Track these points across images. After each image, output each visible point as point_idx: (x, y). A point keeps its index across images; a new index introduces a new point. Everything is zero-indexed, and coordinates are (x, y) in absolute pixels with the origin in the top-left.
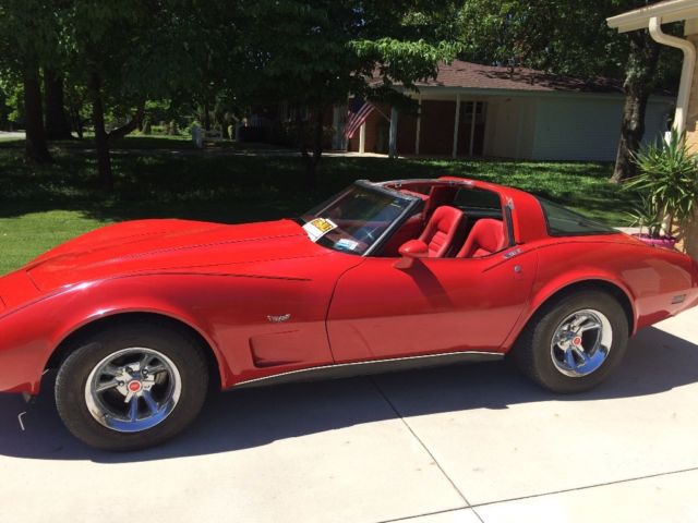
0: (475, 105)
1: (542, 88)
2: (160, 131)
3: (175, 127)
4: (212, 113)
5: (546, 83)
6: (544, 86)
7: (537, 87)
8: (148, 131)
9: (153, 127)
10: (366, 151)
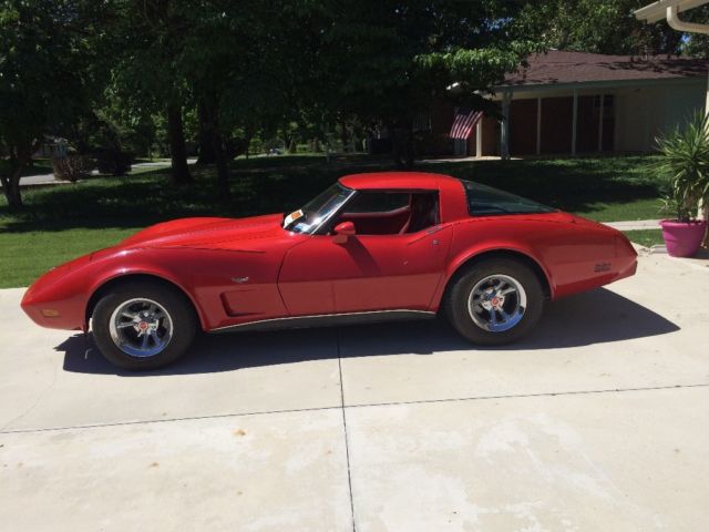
0: (602, 100)
1: (671, 75)
2: (305, 149)
3: (317, 144)
4: (350, 129)
5: (677, 69)
6: (673, 73)
7: (665, 75)
8: (293, 150)
9: (299, 146)
10: (483, 155)
